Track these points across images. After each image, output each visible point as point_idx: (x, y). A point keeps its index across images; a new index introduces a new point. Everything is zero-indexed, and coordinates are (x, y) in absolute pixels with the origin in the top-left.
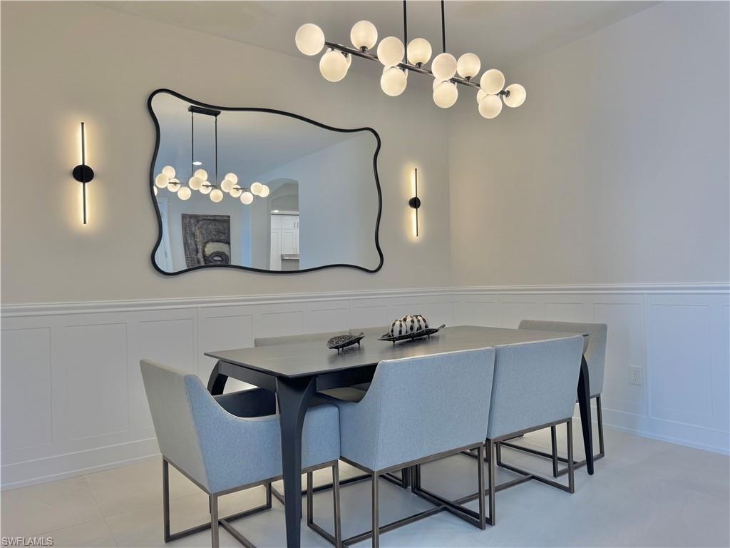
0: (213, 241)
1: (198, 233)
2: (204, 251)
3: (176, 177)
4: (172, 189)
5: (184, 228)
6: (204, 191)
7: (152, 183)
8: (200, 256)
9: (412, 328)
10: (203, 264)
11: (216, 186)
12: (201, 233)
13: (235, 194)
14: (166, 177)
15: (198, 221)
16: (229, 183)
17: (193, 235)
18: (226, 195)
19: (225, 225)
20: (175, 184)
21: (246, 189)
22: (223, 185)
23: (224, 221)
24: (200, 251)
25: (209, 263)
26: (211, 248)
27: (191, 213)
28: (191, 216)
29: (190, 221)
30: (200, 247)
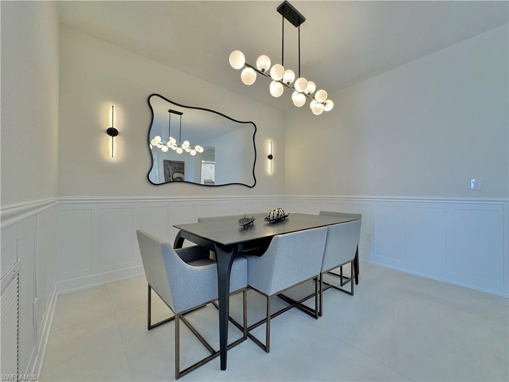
0: (177, 172)
1: (170, 168)
2: (173, 177)
3: (161, 141)
4: (159, 146)
5: (165, 166)
6: (174, 148)
7: (149, 143)
8: (171, 178)
9: (278, 215)
10: (172, 180)
11: (179, 146)
12: (172, 169)
13: (188, 150)
14: (156, 141)
15: (171, 163)
16: (186, 145)
17: (168, 169)
18: (184, 151)
19: (182, 165)
20: (161, 144)
21: (193, 148)
22: (183, 146)
23: (182, 164)
24: (171, 176)
25: (174, 181)
26: (176, 175)
27: (168, 160)
28: (168, 161)
29: (167, 163)
30: (171, 175)
